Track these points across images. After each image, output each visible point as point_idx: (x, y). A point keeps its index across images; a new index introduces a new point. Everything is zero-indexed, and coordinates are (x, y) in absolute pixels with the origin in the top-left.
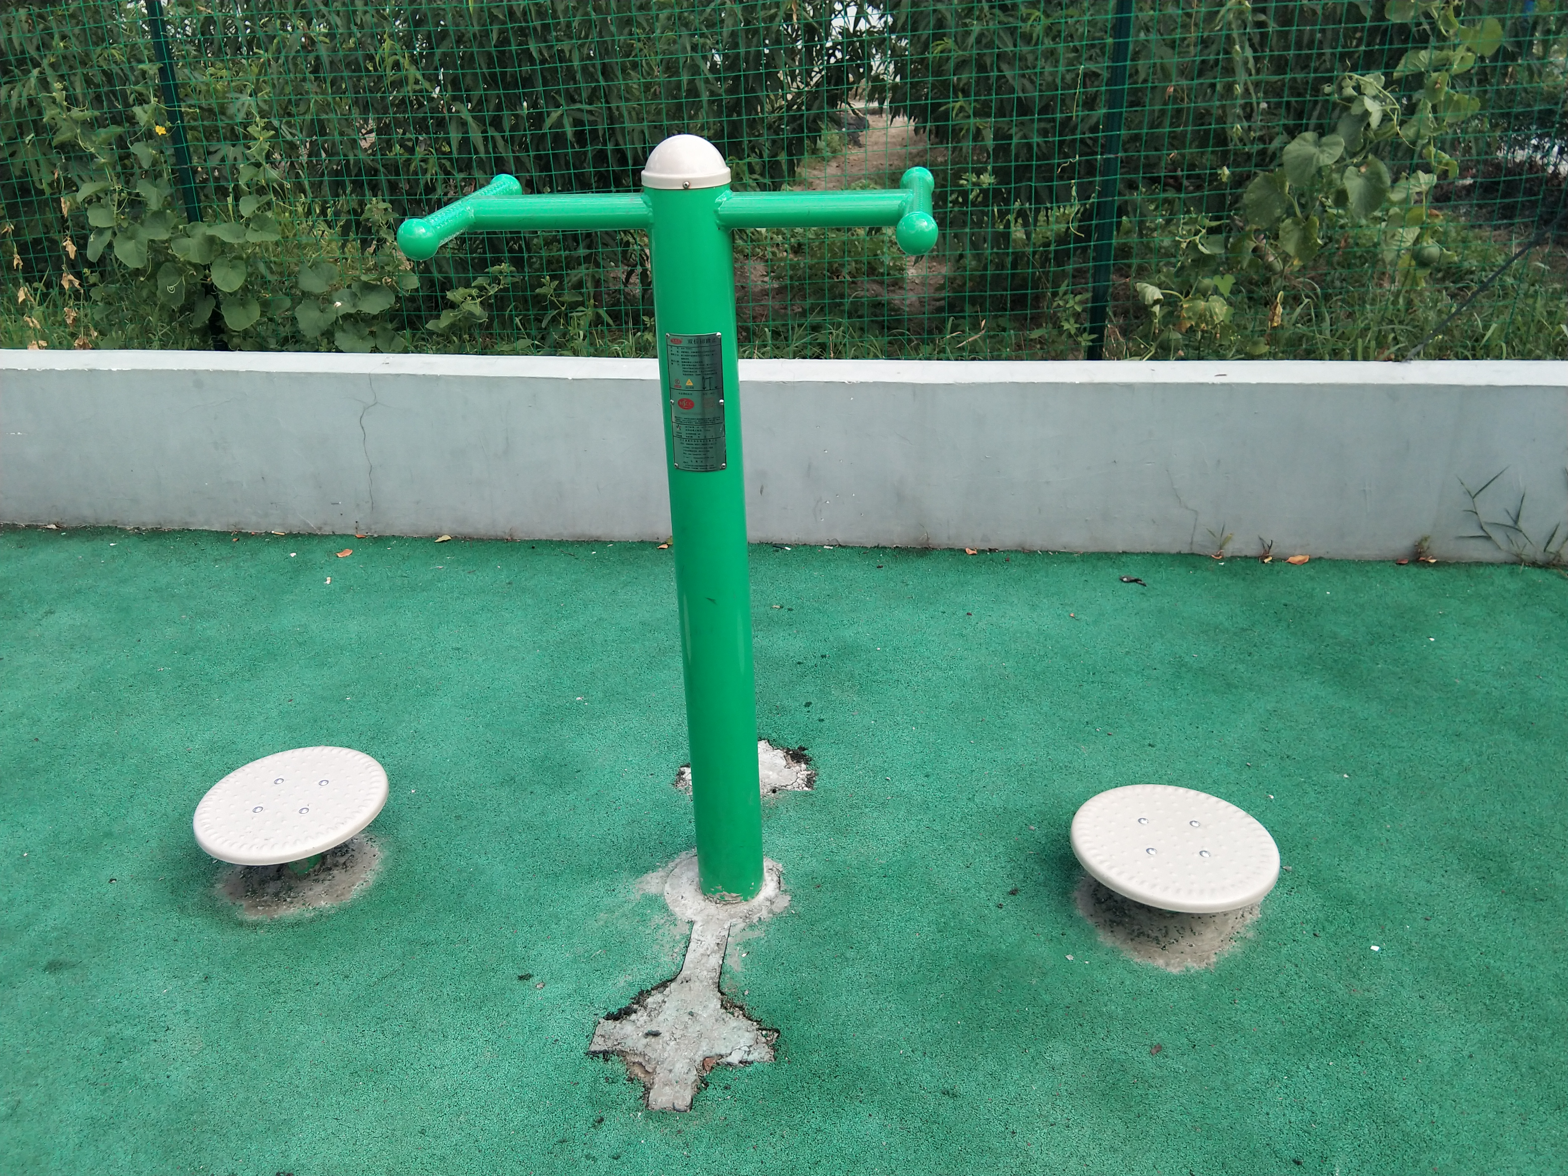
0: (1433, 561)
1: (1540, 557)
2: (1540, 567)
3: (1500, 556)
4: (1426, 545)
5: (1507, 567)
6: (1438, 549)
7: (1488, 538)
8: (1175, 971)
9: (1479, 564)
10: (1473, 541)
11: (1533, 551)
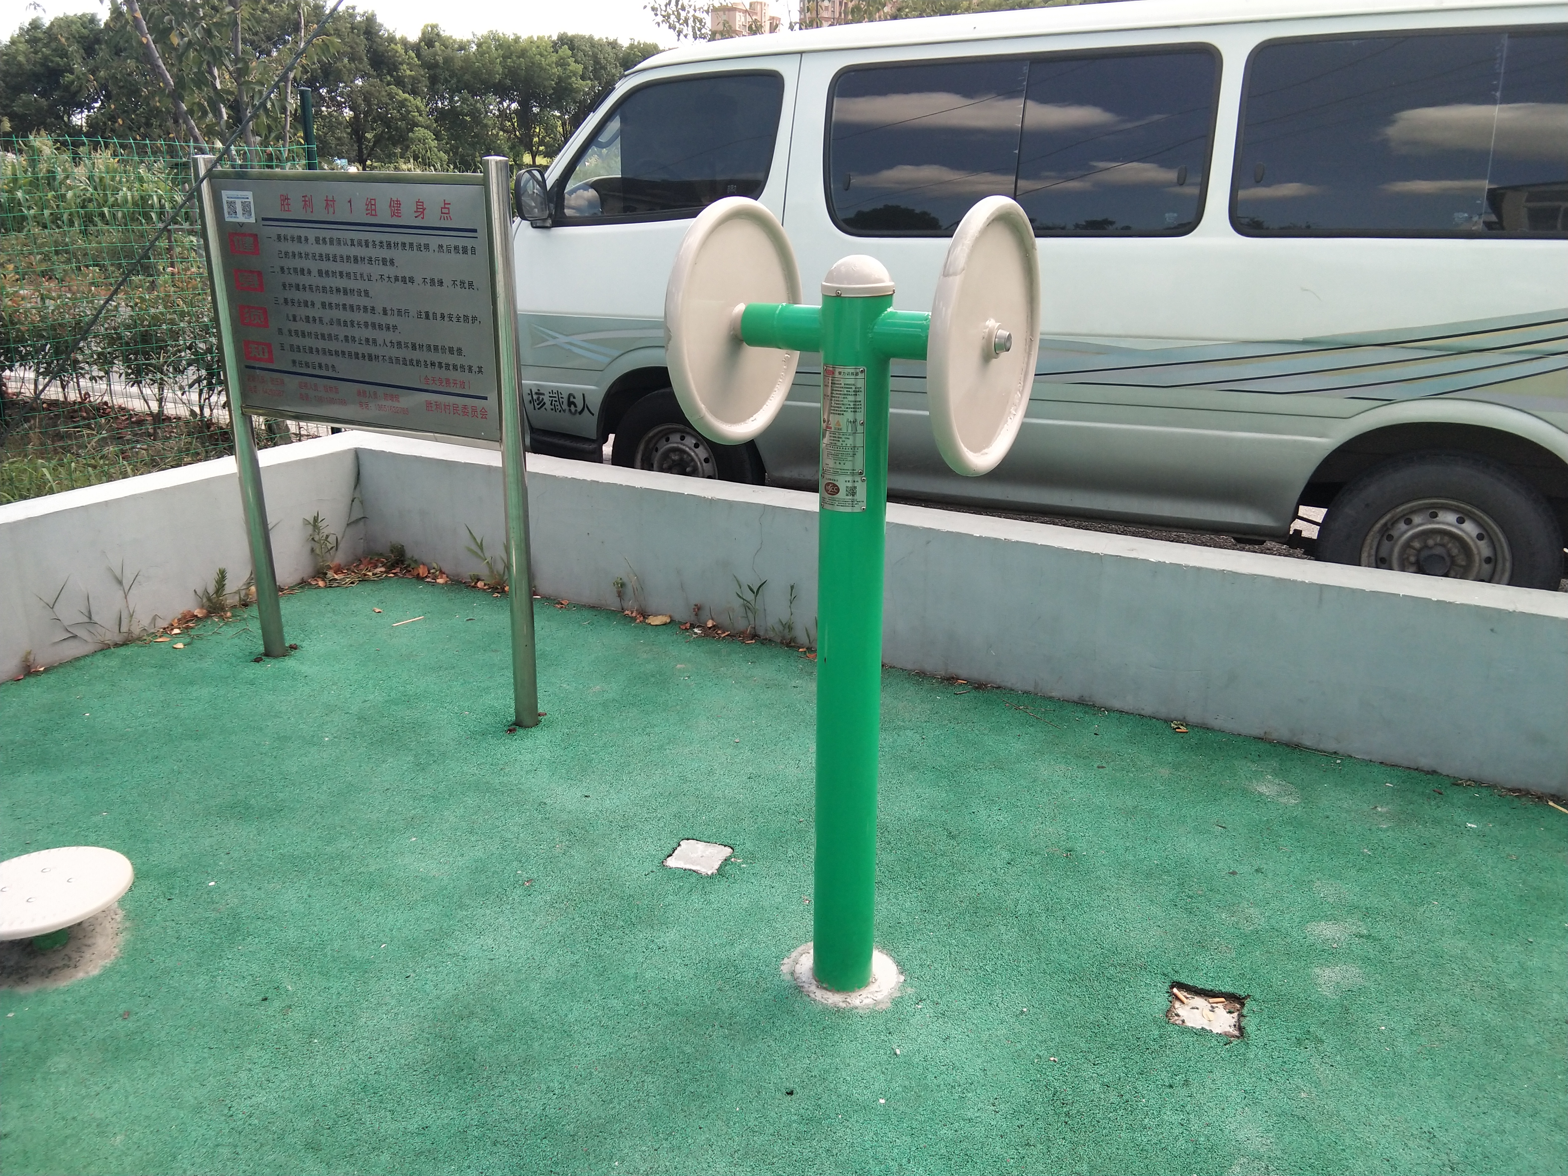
0: (42, 669)
1: (118, 639)
2: (122, 645)
3: (89, 648)
4: (31, 658)
5: (99, 654)
6: (42, 660)
7: (75, 637)
8: (95, 972)
9: (78, 659)
10: (66, 643)
11: (112, 636)
